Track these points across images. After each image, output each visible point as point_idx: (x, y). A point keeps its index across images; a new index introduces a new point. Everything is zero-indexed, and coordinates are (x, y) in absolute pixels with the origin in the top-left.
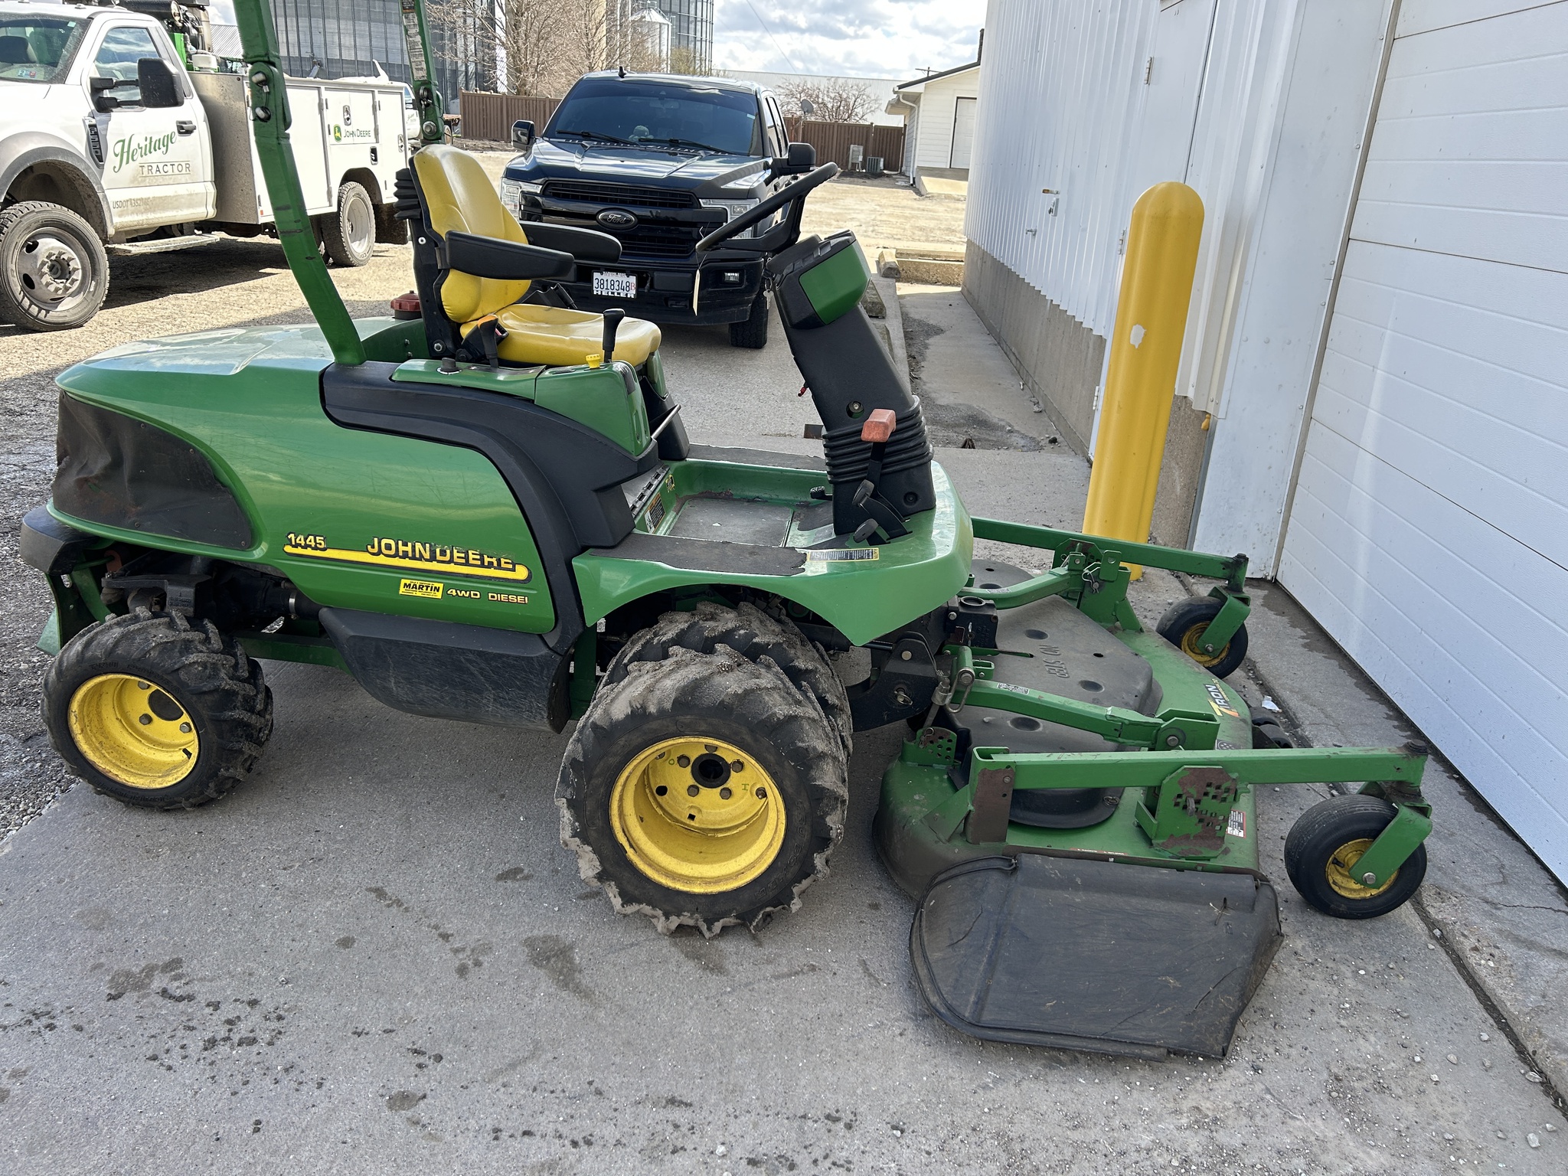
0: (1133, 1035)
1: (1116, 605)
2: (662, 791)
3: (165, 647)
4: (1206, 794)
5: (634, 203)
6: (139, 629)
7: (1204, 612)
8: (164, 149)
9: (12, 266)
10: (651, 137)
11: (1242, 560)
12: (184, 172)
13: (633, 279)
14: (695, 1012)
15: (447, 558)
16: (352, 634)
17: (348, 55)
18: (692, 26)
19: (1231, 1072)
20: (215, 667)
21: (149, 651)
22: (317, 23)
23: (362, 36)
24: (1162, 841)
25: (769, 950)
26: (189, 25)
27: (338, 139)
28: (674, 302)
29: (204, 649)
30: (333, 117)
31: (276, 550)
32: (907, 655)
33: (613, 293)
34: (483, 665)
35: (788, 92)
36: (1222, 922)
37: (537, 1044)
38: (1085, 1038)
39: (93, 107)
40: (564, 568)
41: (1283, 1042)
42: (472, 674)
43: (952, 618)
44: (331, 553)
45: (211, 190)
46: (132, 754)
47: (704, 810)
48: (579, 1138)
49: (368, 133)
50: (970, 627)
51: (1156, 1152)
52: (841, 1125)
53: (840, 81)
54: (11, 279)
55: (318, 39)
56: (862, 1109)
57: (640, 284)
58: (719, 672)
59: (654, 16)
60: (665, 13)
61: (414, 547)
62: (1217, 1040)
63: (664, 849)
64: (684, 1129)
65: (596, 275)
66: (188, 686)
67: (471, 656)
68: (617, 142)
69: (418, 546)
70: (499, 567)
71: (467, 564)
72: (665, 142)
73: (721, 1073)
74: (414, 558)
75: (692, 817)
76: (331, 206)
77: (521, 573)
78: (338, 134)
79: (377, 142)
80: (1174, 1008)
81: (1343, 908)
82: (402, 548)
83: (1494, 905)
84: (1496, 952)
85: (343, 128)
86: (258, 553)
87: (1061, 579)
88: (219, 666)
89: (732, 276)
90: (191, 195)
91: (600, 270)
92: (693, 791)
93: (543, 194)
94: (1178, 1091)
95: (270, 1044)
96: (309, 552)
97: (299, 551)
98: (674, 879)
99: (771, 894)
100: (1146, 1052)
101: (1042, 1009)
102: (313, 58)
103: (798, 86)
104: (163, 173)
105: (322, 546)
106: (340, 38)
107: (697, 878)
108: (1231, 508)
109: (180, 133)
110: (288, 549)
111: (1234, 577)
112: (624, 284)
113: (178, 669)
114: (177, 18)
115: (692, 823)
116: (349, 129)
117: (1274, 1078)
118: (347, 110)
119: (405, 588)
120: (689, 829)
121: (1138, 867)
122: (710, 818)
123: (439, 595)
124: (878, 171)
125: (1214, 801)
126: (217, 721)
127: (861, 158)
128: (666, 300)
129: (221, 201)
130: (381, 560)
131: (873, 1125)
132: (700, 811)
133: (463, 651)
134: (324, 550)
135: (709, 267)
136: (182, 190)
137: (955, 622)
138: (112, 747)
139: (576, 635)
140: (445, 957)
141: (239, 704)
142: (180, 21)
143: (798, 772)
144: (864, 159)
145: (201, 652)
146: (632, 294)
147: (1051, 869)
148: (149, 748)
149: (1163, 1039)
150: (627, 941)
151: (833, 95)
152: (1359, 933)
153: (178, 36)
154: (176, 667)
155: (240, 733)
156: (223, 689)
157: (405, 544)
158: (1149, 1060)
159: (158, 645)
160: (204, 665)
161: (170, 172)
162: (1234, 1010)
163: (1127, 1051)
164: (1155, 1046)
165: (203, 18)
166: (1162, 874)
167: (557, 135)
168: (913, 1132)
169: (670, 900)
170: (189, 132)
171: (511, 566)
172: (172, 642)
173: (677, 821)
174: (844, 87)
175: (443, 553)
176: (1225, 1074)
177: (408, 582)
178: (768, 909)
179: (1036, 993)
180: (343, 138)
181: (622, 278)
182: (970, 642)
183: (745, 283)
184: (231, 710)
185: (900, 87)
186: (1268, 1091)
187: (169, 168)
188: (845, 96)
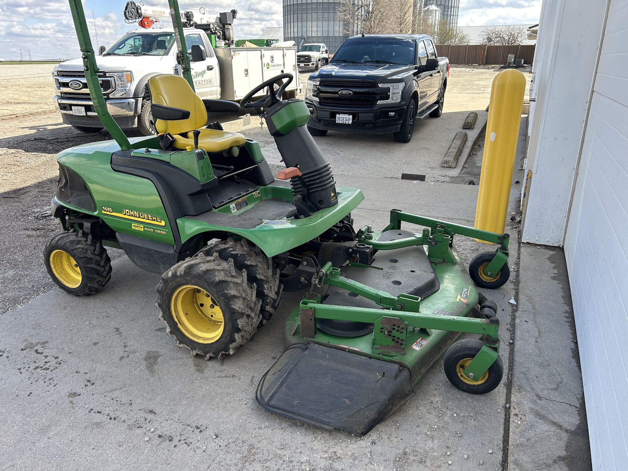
0: (324, 419)
1: (443, 252)
2: (202, 305)
3: (72, 242)
4: (394, 329)
5: (352, 87)
6: (66, 236)
7: (488, 258)
8: (202, 76)
9: (146, 118)
10: (369, 60)
11: (506, 236)
12: (209, 83)
13: (351, 117)
14: (182, 384)
15: (143, 217)
16: (122, 241)
17: (314, 35)
18: (450, 10)
19: (361, 442)
20: (86, 250)
21: (66, 243)
22: (304, 23)
23: (320, 27)
24: (377, 346)
25: (224, 367)
26: (217, 31)
27: (268, 68)
28: (367, 125)
29: (85, 244)
30: (267, 60)
31: (100, 212)
32: (305, 263)
33: (343, 122)
34: (157, 255)
35: (487, 34)
36: (380, 382)
37: (125, 385)
38: (304, 417)
39: (177, 63)
40: (175, 221)
41: (394, 435)
42: (155, 258)
43: (349, 251)
44: (114, 214)
45: (219, 89)
46: (71, 276)
47: (216, 314)
48: (113, 417)
49: (280, 65)
50: (358, 255)
51: (304, 464)
52: (199, 430)
53: (511, 27)
54: (146, 122)
55: (304, 29)
56: (210, 427)
57: (353, 118)
58: (203, 262)
59: (433, 7)
60: (438, 6)
61: (134, 212)
62: (359, 428)
63: (194, 326)
64: (147, 421)
65: (337, 115)
66: (76, 255)
67: (154, 252)
68: (356, 63)
69: (135, 212)
70: (157, 221)
71: (148, 219)
72: (374, 61)
73: (174, 405)
74: (134, 216)
75: (212, 316)
76: (264, 92)
77: (163, 223)
78: (268, 66)
79: (284, 68)
80: (344, 412)
81: (465, 388)
82: (131, 213)
83: (540, 398)
84: (523, 418)
85: (270, 64)
86: (96, 213)
87: (418, 239)
88: (88, 250)
89: (392, 114)
90: (211, 91)
91: (339, 113)
92: (212, 306)
93: (320, 85)
94: (333, 444)
95: (52, 371)
96: (108, 213)
97: (106, 212)
98: (194, 337)
99: (222, 346)
100: (326, 427)
101: (293, 403)
102: (302, 37)
103: (492, 31)
104: (201, 84)
105: (111, 211)
106: (312, 29)
107: (202, 337)
108: (540, 213)
109: (208, 70)
110: (103, 212)
111: (503, 243)
112: (348, 119)
113: (74, 249)
114: (212, 30)
115: (212, 318)
116: (273, 64)
117: (378, 448)
118: (272, 57)
119: (134, 227)
120: (210, 320)
121: (353, 354)
122: (218, 317)
123: (142, 230)
124: (521, 65)
125: (397, 332)
126: (85, 268)
127: (513, 60)
128: (364, 124)
129: (223, 93)
130: (126, 217)
131: (210, 432)
132: (215, 314)
133: (151, 250)
134: (112, 212)
135: (381, 111)
136: (208, 90)
137: (351, 253)
138: (65, 274)
139: (181, 247)
140: (120, 353)
141: (93, 263)
142: (214, 30)
143: (225, 302)
144: (515, 60)
145: (83, 244)
146: (350, 122)
147: (319, 350)
148: (76, 275)
149: (334, 423)
150: (179, 357)
151: (507, 33)
152: (468, 399)
153: (213, 36)
154: (73, 249)
155: (94, 272)
156: (88, 257)
157: (132, 212)
158: (326, 430)
159: (69, 241)
160: (83, 249)
161: (204, 84)
162: (372, 418)
163: (318, 425)
164: (330, 425)
165: (230, 28)
166: (362, 358)
167: (335, 62)
168: (221, 438)
169: (192, 344)
170: (211, 69)
171: (160, 221)
172: (74, 241)
173: (207, 317)
174: (513, 30)
175: (142, 215)
176: (358, 442)
177: (134, 225)
178: (223, 352)
179: (293, 397)
180: (270, 67)
181: (347, 116)
182: (358, 262)
183: (397, 117)
184: (90, 264)
185: (530, 28)
186: (371, 452)
187: (203, 82)
188: (513, 33)
